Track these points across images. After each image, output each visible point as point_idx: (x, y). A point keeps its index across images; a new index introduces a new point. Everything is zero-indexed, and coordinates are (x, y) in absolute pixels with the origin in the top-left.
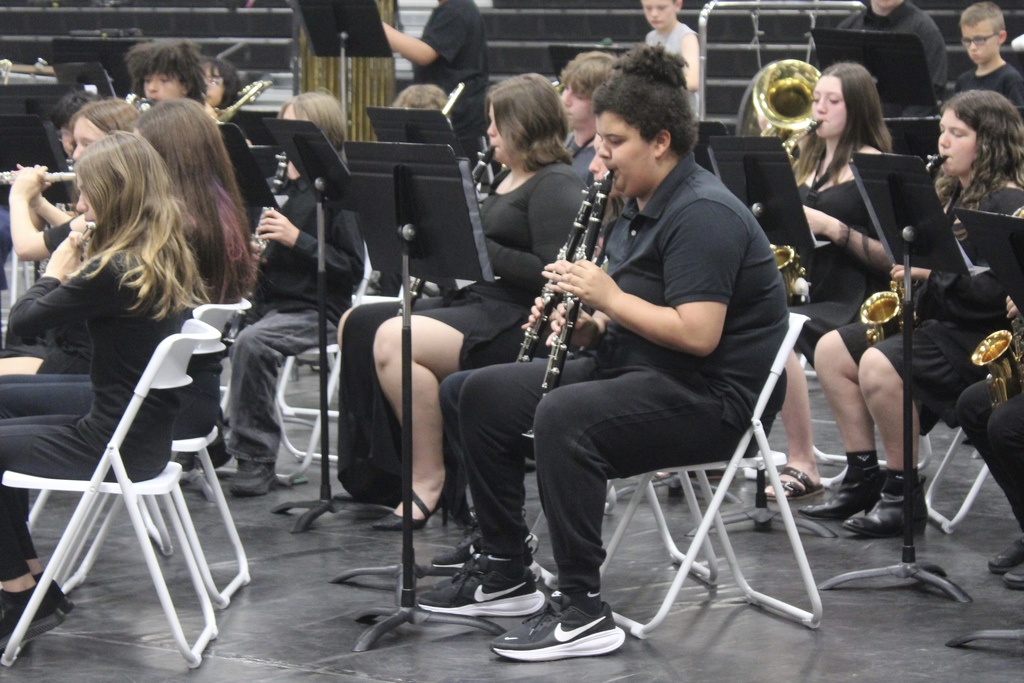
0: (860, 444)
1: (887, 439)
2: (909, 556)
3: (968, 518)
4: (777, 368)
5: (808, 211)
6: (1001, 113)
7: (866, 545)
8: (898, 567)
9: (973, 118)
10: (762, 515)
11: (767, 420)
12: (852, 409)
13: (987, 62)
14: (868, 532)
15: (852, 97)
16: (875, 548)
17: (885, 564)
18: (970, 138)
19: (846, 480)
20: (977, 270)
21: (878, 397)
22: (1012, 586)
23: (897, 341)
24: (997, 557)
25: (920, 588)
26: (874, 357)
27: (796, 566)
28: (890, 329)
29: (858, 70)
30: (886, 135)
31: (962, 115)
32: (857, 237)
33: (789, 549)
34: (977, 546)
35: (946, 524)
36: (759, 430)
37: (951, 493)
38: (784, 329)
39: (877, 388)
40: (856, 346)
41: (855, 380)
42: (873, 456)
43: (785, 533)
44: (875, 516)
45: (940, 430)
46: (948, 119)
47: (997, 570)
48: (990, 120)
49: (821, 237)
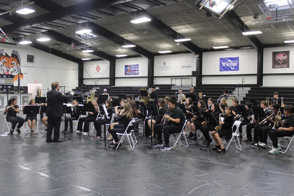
0: (191, 131)
1: (193, 131)
2: (196, 141)
3: (201, 138)
4: (185, 125)
5: (187, 111)
6: (203, 102)
7: (192, 140)
8: (195, 142)
9: (201, 102)
10: (182, 138)
11: (184, 129)
12: (190, 128)
13: (201, 97)
14: (192, 139)
15: (190, 100)
16: (192, 141)
17: (193, 142)
18: (200, 104)
19: (190, 134)
20: (202, 116)
21: (193, 127)
22: (205, 144)
23: (194, 122)
24: (203, 142)
25: (197, 144)
26: (192, 123)
27: (186, 142)
28: (194, 121)
29: (190, 98)
30: (193, 104)
31: (200, 102)
32: (190, 113)
33: (186, 141)
34: (202, 140)
35: (199, 139)
36: (183, 130)
37: (199, 136)
38: (185, 121)
39: (192, 126)
40: (191, 123)
41: (191, 126)
42: (192, 132)
43: (185, 139)
44: (192, 138)
45: (198, 130)
46: (198, 103)
47: (203, 143)
48: (202, 103)
49: (188, 113)
